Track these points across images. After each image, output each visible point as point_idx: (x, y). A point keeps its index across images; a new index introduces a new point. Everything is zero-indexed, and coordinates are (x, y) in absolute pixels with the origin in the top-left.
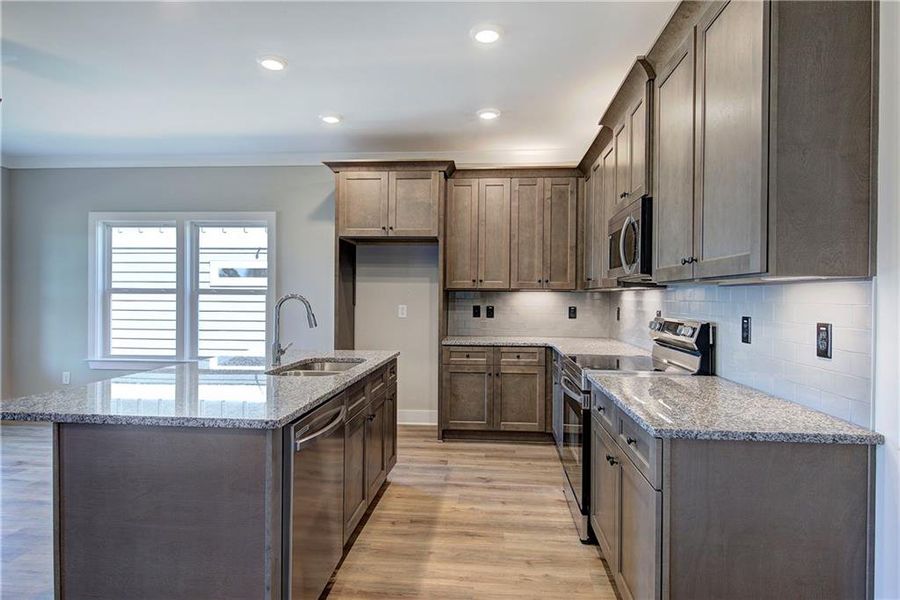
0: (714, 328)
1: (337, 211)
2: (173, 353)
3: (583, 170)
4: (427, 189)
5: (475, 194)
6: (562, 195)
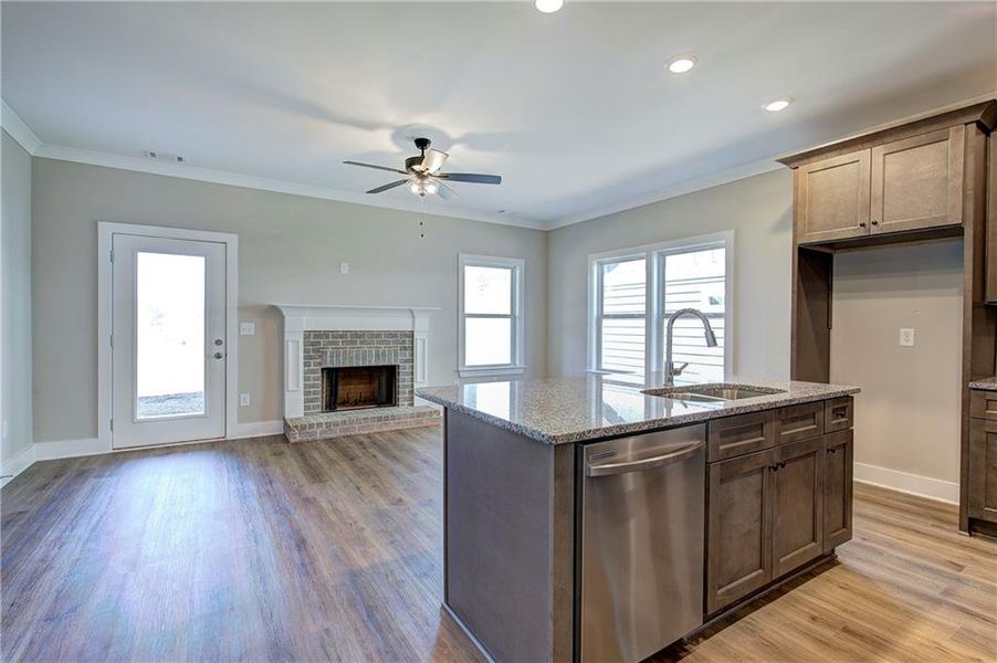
1: (795, 214)
4: (941, 156)
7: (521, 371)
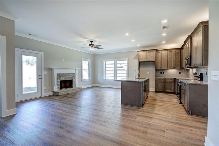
0: (203, 74)
1: (138, 58)
2: (114, 79)
3: (182, 48)
4: (153, 54)
5: (161, 54)
6: (178, 53)
7: (91, 80)
